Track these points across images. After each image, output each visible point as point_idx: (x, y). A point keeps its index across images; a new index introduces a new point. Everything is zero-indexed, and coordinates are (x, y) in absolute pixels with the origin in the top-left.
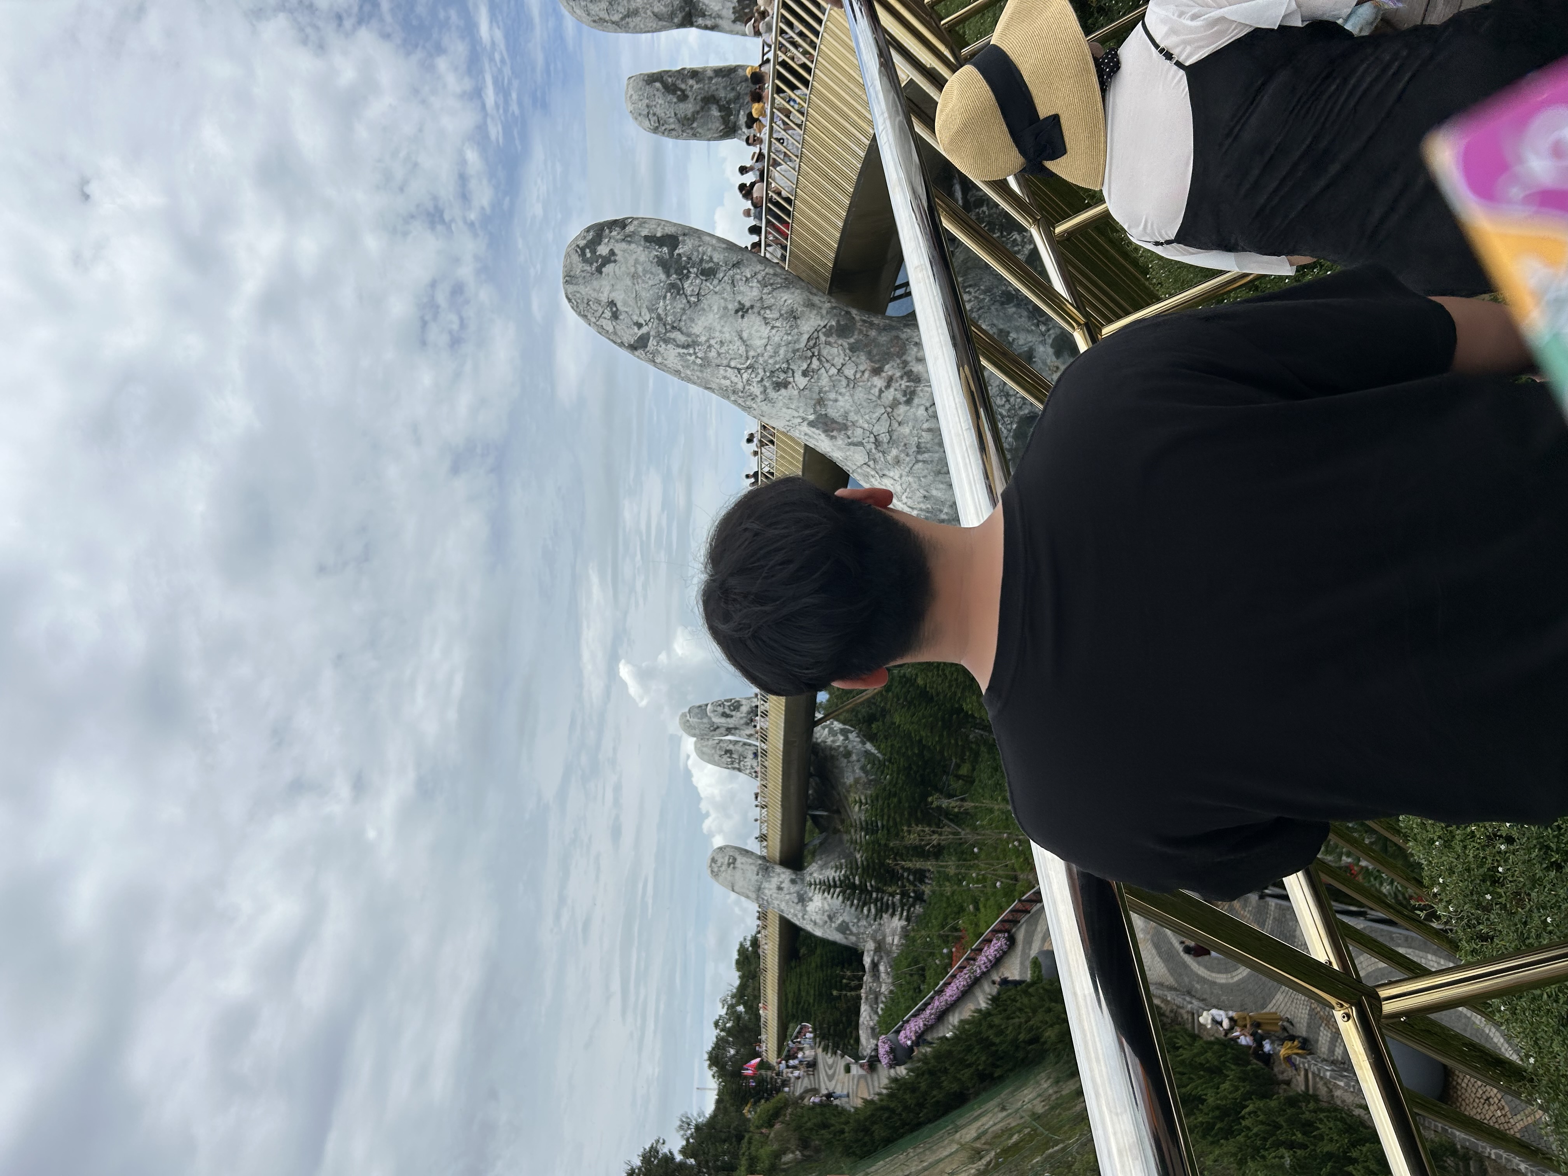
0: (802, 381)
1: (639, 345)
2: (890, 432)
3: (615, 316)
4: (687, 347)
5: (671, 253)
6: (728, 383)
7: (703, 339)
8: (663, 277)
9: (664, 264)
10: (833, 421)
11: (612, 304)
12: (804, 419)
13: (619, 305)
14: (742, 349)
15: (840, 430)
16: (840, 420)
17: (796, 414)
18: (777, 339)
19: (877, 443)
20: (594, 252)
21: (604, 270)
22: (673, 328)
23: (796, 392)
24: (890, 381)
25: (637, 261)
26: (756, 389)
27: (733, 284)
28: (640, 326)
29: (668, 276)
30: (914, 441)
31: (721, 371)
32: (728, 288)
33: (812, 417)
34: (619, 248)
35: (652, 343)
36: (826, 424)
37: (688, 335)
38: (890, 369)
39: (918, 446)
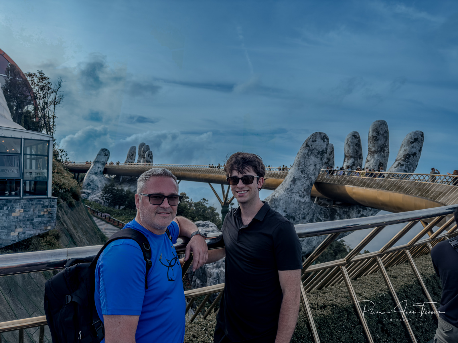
0: (303, 176)
1: (307, 145)
2: (294, 192)
3: (313, 141)
4: (308, 154)
5: (324, 152)
6: (301, 162)
7: (310, 158)
8: (321, 151)
9: (323, 150)
11: (316, 141)
13: (315, 142)
14: (308, 165)
15: (293, 183)
16: (295, 183)
17: (296, 174)
18: (311, 171)
19: (291, 190)
20: (325, 138)
21: (322, 140)
22: (311, 152)
23: (300, 175)
24: (303, 192)
25: (323, 146)
26: (301, 167)
27: (320, 164)
28: (311, 146)
29: (321, 152)
30: (292, 197)
31: (304, 161)
32: (319, 163)
34: (326, 143)
35: (308, 148)
36: (294, 180)
37: (310, 155)
38: (305, 192)
39: (292, 198)
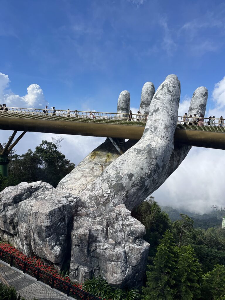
3: (173, 87)
10: (168, 129)
12: (166, 123)
14: (174, 111)
15: (166, 130)
17: (167, 121)
19: (167, 138)
26: (170, 113)
31: (170, 107)
33: (167, 124)
36: (167, 127)
